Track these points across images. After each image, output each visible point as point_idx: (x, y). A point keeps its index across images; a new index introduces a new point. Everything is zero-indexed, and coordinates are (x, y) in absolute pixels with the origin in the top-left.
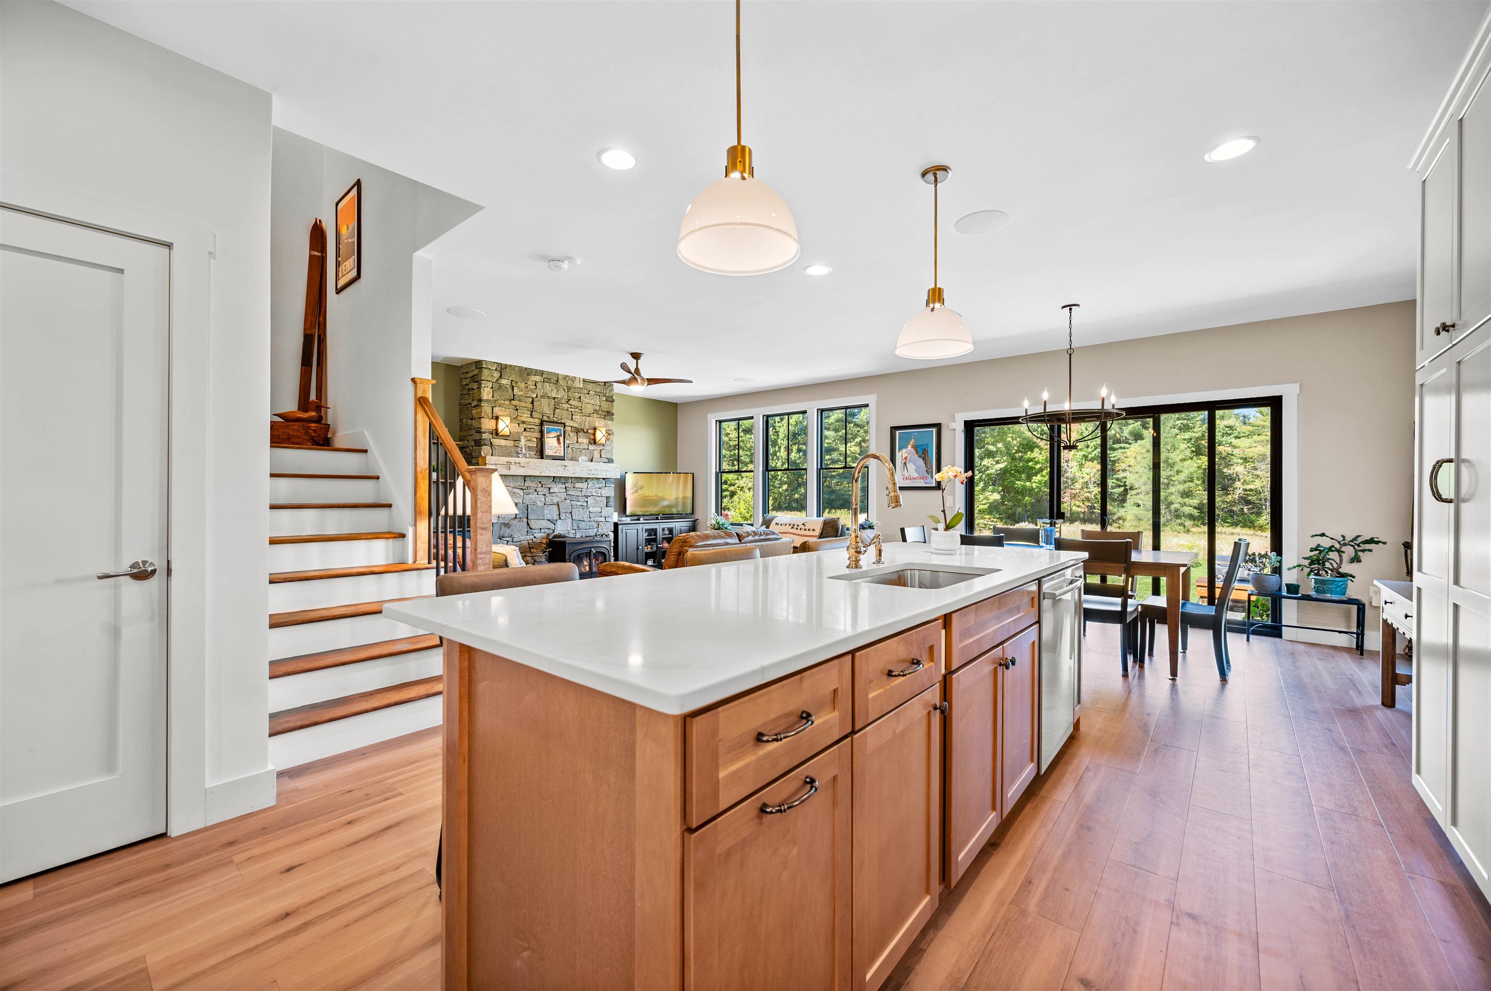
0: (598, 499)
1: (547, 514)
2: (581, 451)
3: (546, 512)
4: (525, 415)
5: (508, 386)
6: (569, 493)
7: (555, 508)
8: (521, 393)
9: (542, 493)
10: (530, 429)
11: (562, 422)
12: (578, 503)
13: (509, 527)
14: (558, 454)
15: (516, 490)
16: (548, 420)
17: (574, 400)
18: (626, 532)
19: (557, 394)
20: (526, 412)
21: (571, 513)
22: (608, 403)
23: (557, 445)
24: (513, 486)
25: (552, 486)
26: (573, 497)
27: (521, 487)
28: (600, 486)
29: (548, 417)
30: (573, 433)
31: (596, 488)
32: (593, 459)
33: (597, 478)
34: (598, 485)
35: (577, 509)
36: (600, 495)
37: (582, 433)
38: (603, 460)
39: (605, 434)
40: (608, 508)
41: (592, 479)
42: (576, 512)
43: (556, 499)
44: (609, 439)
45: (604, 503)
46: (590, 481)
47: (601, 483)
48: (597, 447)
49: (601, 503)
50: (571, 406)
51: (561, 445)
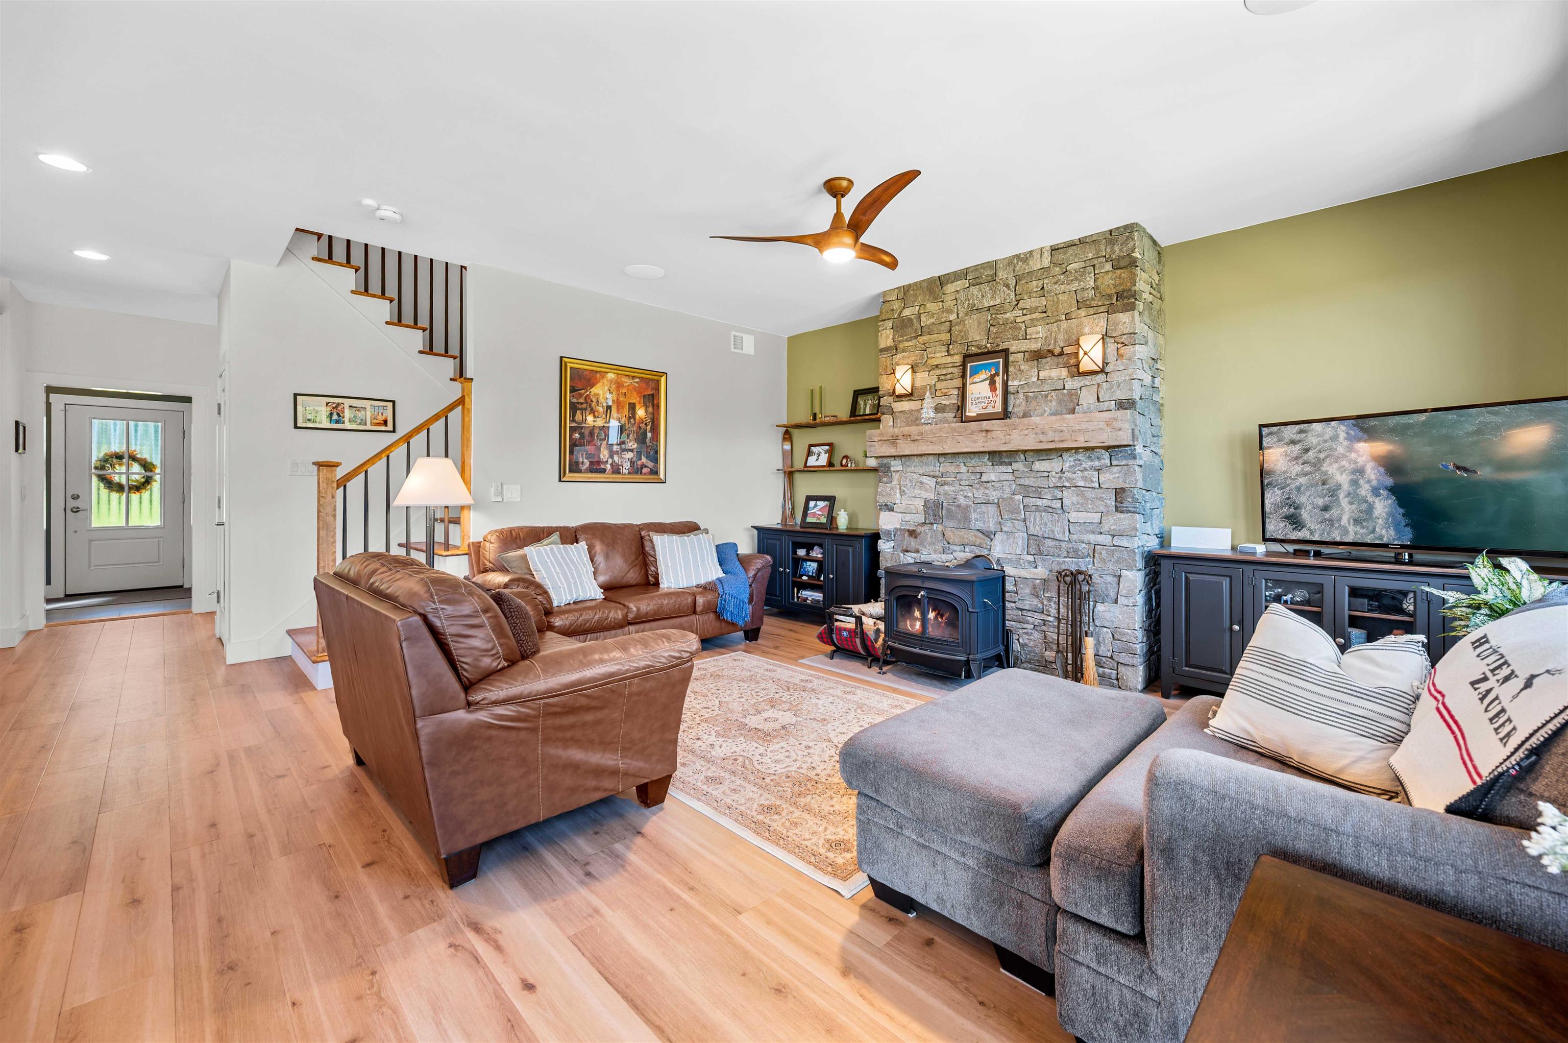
0: (1090, 494)
1: (976, 520)
2: (1047, 396)
3: (974, 516)
4: (938, 355)
5: (912, 317)
6: (1019, 481)
7: (992, 509)
8: (932, 320)
9: (967, 483)
10: (945, 375)
11: (1004, 347)
12: (1039, 502)
13: (916, 537)
14: (990, 410)
15: (925, 479)
16: (979, 351)
17: (1030, 297)
18: (1187, 579)
19: (993, 298)
20: (938, 349)
21: (1025, 520)
22: (1118, 272)
23: (990, 394)
24: (921, 472)
25: (984, 469)
26: (1030, 489)
27: (931, 474)
28: (1097, 463)
29: (978, 347)
30: (1030, 363)
31: (1086, 469)
32: (1077, 407)
33: (1087, 449)
34: (1089, 464)
35: (1037, 513)
36: (1097, 485)
37: (1048, 359)
38: (1104, 406)
39: (1112, 348)
40: (1122, 516)
41: (1073, 451)
42: (1035, 519)
43: (994, 493)
44: (1122, 356)
45: (1109, 502)
46: (1070, 456)
47: (1098, 458)
48: (1087, 380)
49: (1098, 503)
50: (1025, 312)
51: (997, 392)
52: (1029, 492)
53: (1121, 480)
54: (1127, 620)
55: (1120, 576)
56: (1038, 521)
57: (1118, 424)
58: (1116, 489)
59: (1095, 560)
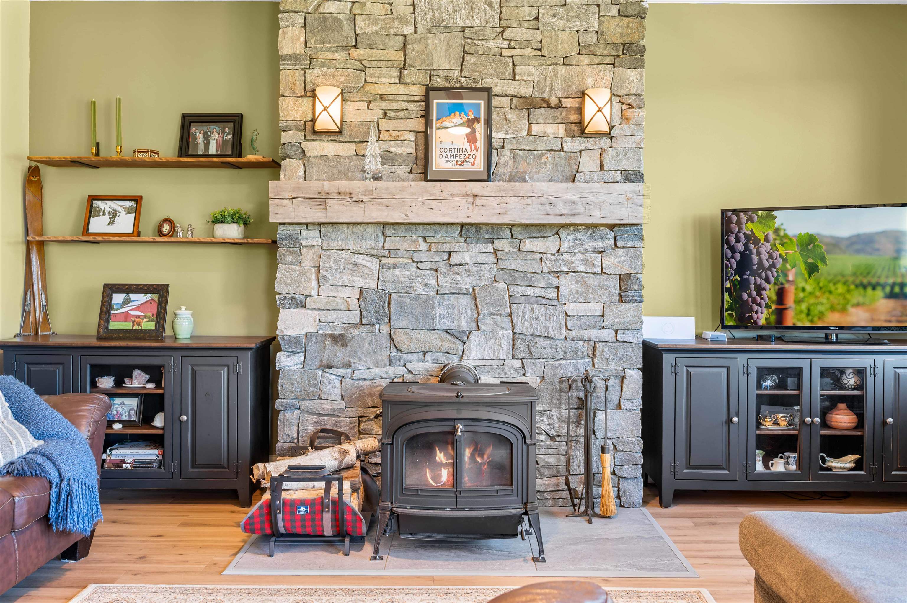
0: (592, 281)
1: (442, 316)
2: (540, 157)
3: (439, 311)
4: (384, 80)
5: (341, 16)
6: (503, 264)
7: (465, 302)
8: (375, 28)
9: (429, 265)
10: (397, 110)
11: (485, 86)
12: (530, 292)
13: (345, 345)
14: (467, 167)
15: (360, 260)
16: (447, 85)
17: (520, 26)
18: (689, 374)
19: (470, 16)
20: (385, 71)
21: (510, 315)
22: (626, 20)
23: (467, 146)
24: (354, 248)
25: (454, 247)
26: (517, 275)
27: (373, 252)
28: (600, 244)
29: (446, 79)
30: (518, 112)
31: (587, 251)
32: (578, 175)
33: (588, 226)
34: (592, 244)
35: (527, 306)
36: (599, 270)
37: (542, 110)
38: (611, 176)
39: (618, 107)
40: (627, 306)
41: (572, 228)
42: (524, 313)
43: (468, 280)
44: (628, 119)
45: (613, 290)
46: (568, 234)
47: (602, 238)
48: (589, 144)
49: (600, 291)
50: (513, 43)
51: (478, 144)
52: (515, 279)
53: (627, 264)
54: (631, 427)
55: (624, 377)
56: (527, 314)
57: (640, 200)
58: (620, 275)
59: (596, 360)
